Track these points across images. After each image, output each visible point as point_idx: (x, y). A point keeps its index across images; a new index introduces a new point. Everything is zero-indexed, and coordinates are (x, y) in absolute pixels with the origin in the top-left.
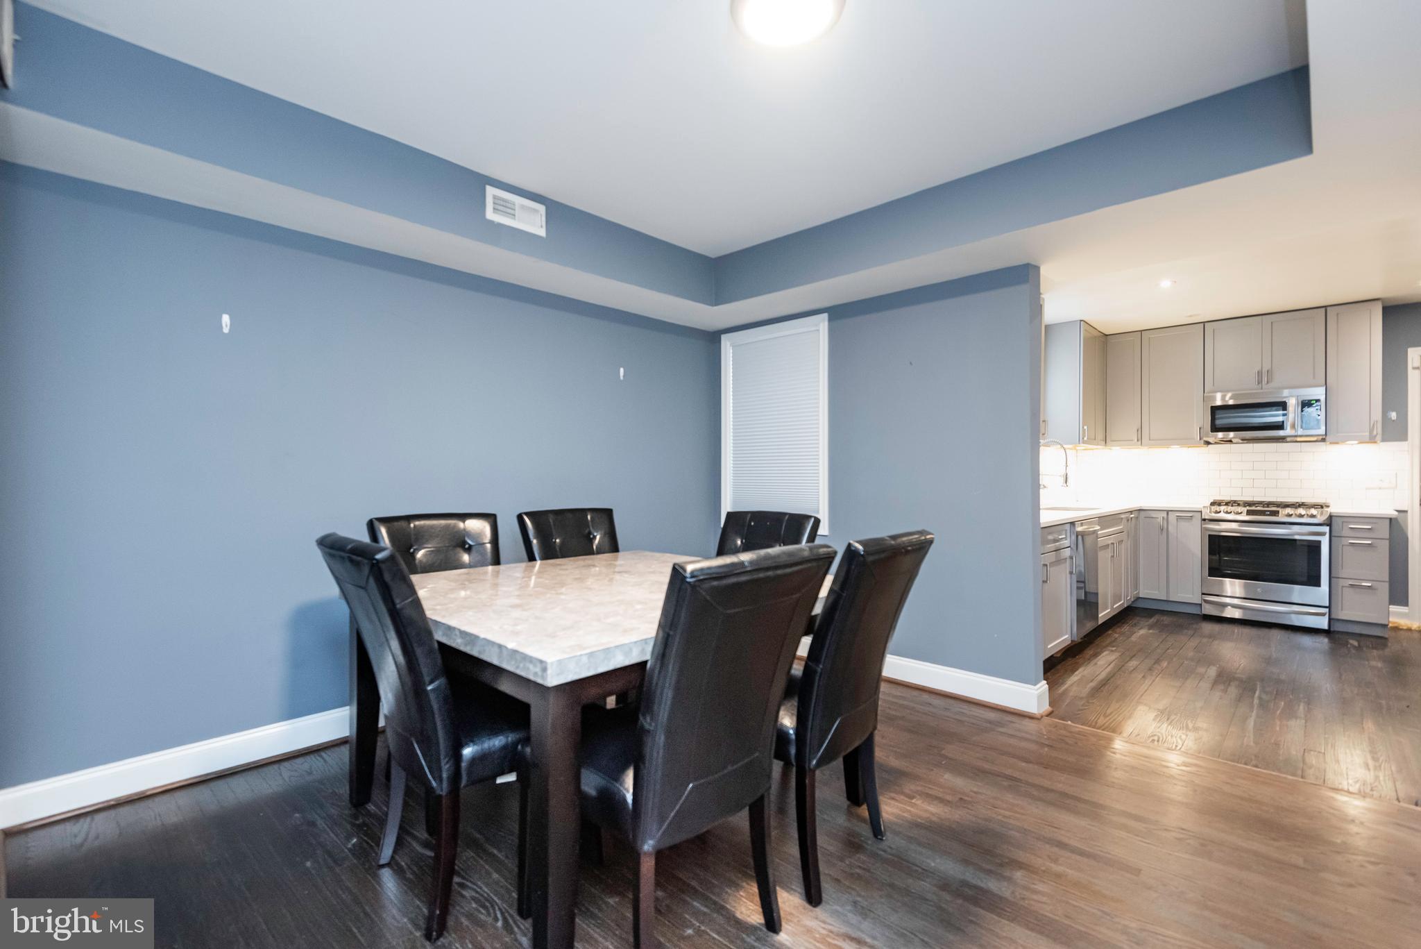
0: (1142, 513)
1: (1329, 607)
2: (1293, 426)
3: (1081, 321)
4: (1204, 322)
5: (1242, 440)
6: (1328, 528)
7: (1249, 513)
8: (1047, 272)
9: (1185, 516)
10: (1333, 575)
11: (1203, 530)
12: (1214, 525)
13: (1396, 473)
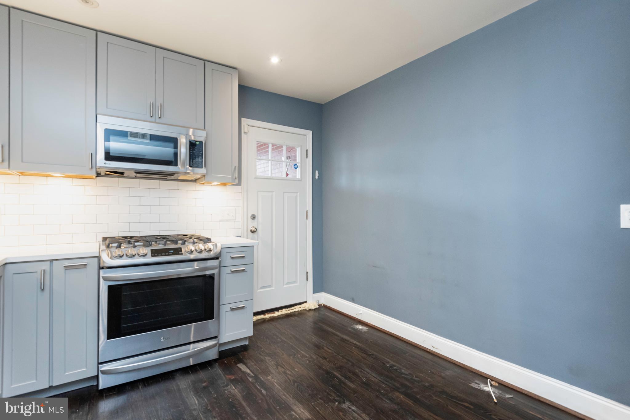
0: (8, 267)
2: (184, 165)
4: (96, 30)
5: (137, 173)
7: (155, 253)
9: (74, 264)
13: (236, 209)
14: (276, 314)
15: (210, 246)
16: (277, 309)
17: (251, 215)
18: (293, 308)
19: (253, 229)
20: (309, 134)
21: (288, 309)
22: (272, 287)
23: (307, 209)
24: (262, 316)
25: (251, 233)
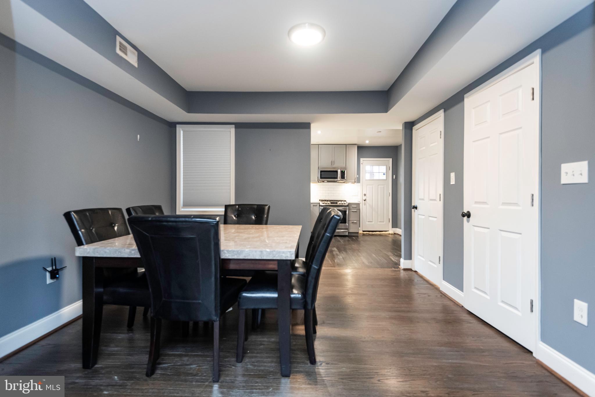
1: (348, 229)
2: (339, 178)
4: (318, 144)
5: (327, 181)
6: (348, 207)
7: (331, 203)
8: (312, 126)
9: (315, 205)
11: (319, 209)
14: (374, 233)
15: (345, 202)
16: (375, 231)
17: (364, 194)
19: (365, 199)
20: (391, 160)
23: (389, 192)
24: (368, 232)
25: (364, 201)
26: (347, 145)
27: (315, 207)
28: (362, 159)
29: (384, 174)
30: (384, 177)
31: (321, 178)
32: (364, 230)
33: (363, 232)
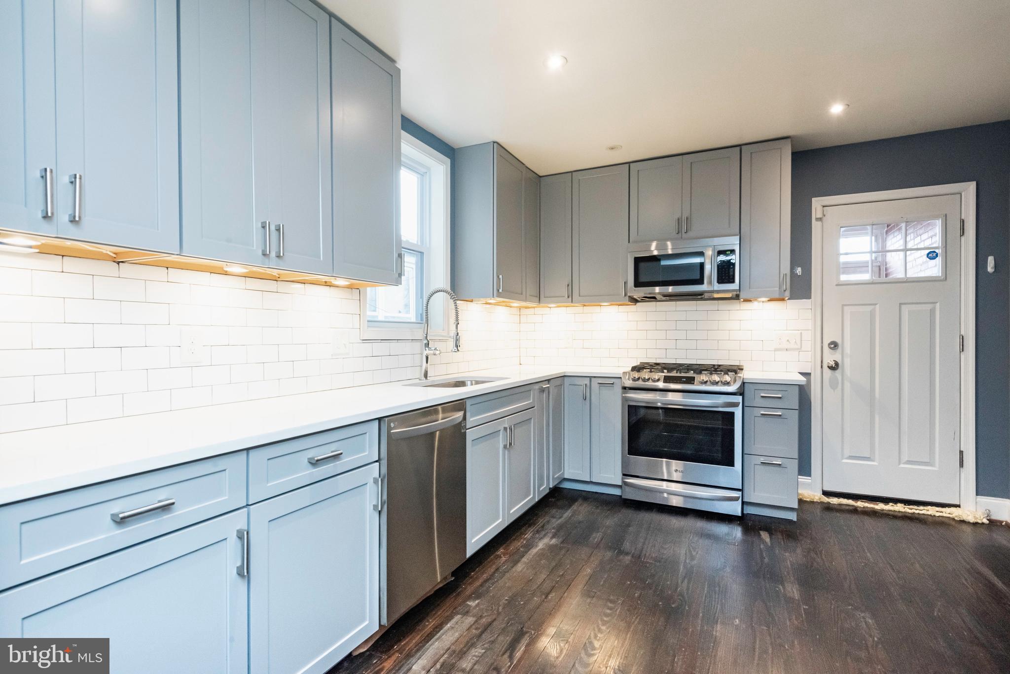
0: (566, 379)
1: (741, 490)
2: (710, 283)
3: (494, 142)
4: (629, 163)
5: (665, 296)
6: (741, 397)
7: (667, 380)
9: (607, 382)
10: (745, 452)
11: (625, 400)
12: (635, 393)
13: (801, 333)
14: (890, 507)
15: (727, 377)
16: (886, 500)
17: (829, 342)
18: (921, 508)
19: (833, 364)
20: (969, 190)
21: (911, 507)
22: (873, 461)
23: (963, 331)
24: (850, 502)
25: (828, 373)
26: (743, 147)
27: (605, 391)
28: (817, 203)
29: (932, 255)
30: (934, 269)
31: (638, 284)
32: (827, 488)
33: (826, 499)
